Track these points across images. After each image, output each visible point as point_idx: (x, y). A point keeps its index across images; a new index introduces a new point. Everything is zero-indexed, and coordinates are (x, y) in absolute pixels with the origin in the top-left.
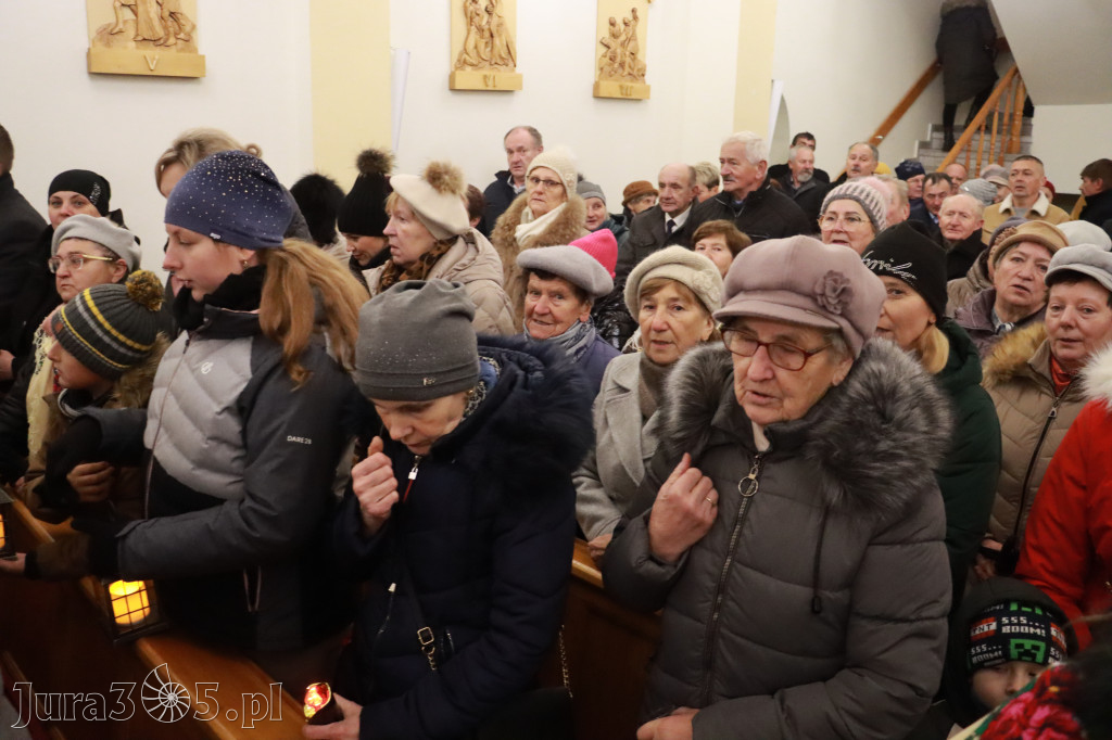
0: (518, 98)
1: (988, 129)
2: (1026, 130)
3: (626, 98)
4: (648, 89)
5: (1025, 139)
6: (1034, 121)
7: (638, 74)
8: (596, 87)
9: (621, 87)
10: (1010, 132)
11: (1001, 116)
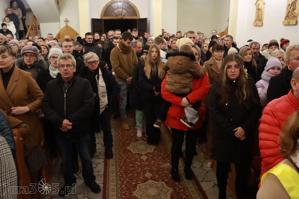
1: (32, 29)
2: (39, 28)
5: (39, 31)
6: (40, 27)
10: (36, 30)
11: (34, 26)
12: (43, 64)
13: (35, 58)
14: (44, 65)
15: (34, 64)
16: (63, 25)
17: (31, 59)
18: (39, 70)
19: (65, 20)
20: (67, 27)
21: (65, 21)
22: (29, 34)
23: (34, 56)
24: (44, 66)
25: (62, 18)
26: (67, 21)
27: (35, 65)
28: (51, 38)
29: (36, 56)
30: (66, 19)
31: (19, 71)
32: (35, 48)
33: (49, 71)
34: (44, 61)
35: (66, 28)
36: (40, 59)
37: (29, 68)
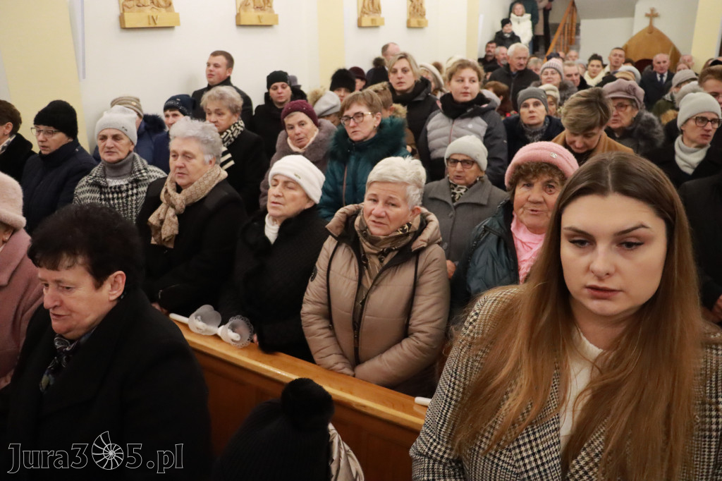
0: (382, 29)
1: (564, 34)
2: (578, 32)
3: (419, 27)
4: (426, 22)
5: (577, 37)
6: (581, 27)
7: (423, 15)
8: (408, 22)
9: (418, 22)
10: (571, 35)
11: (568, 25)
12: (656, 130)
13: (632, 110)
14: (657, 133)
15: (631, 128)
16: (640, 24)
17: (620, 113)
18: (642, 144)
19: (649, 12)
20: (651, 30)
21: (647, 15)
22: (557, 44)
23: (627, 106)
24: (656, 136)
25: (642, 7)
26: (652, 15)
27: (633, 130)
28: (618, 57)
29: (634, 104)
30: (652, 10)
31: (609, 142)
32: (630, 85)
33: (673, 153)
34: (657, 123)
35: (647, 34)
36: (647, 117)
37: (617, 136)
